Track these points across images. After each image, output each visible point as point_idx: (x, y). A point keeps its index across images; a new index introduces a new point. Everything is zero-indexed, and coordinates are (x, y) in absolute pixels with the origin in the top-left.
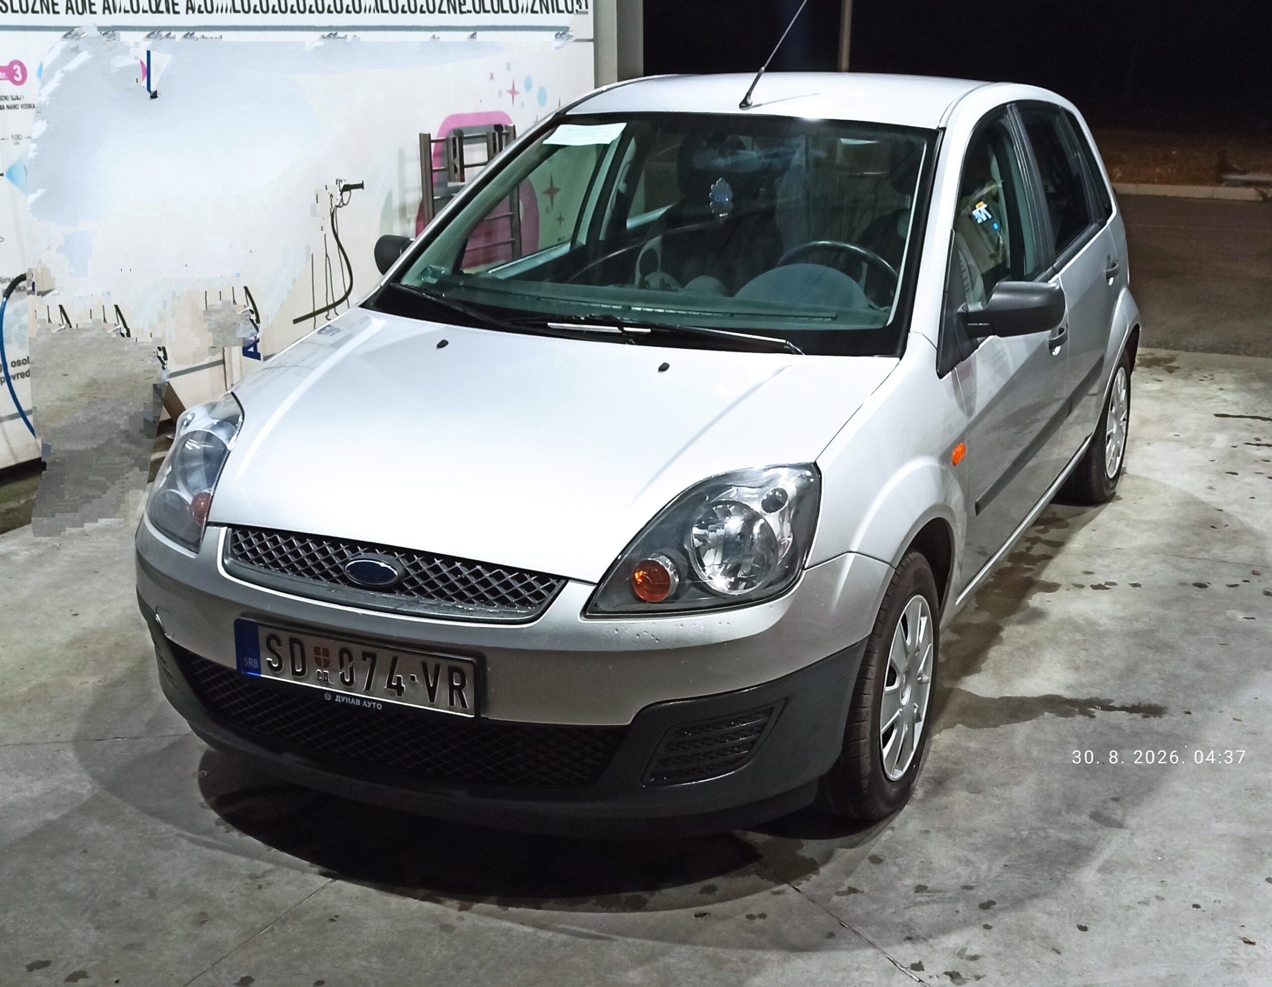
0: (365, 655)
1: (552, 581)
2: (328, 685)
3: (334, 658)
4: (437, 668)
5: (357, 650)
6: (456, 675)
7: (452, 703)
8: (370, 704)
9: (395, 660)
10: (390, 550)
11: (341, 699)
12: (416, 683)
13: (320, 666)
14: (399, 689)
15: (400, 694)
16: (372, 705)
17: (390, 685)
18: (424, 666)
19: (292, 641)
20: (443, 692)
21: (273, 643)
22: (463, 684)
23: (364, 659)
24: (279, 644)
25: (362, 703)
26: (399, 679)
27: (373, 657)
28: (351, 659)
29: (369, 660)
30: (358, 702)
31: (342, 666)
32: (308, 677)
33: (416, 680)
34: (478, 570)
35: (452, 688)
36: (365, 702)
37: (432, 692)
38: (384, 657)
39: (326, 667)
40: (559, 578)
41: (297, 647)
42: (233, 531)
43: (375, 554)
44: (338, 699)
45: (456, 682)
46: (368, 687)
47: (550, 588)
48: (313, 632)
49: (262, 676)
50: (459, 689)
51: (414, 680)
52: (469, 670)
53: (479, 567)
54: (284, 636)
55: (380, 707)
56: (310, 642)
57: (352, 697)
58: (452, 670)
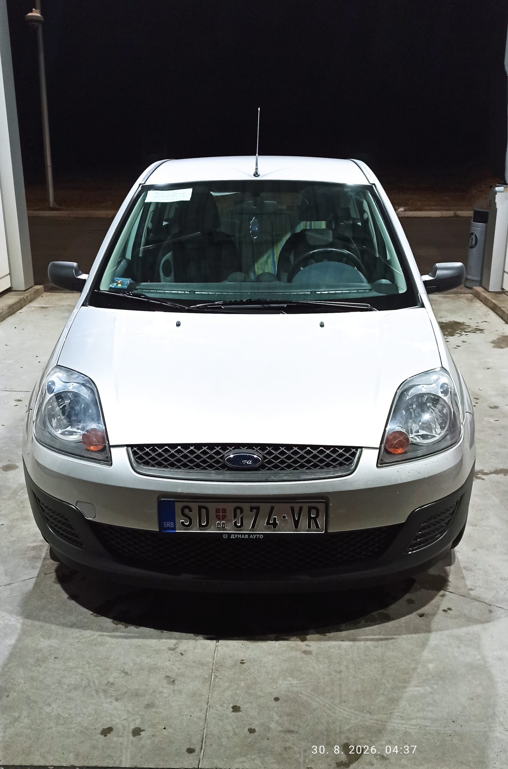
0: (252, 509)
1: (354, 450)
2: (224, 529)
3: (230, 513)
4: (301, 509)
5: (246, 506)
6: (313, 511)
7: (309, 527)
8: (255, 536)
9: (272, 508)
10: (250, 446)
11: (235, 536)
12: (286, 519)
13: (219, 519)
14: (275, 525)
15: (275, 527)
16: (257, 536)
17: (268, 523)
18: (292, 509)
19: (200, 508)
20: (304, 522)
21: (187, 511)
22: (317, 515)
23: (251, 511)
24: (190, 510)
25: (249, 536)
26: (275, 519)
27: (258, 509)
28: (242, 512)
29: (255, 511)
30: (247, 536)
31: (235, 517)
32: (210, 527)
33: (286, 518)
34: (309, 450)
35: (310, 518)
36: (251, 535)
37: (296, 523)
38: (265, 508)
39: (223, 519)
40: (357, 448)
41: (204, 511)
42: (132, 449)
43: (240, 450)
44: (232, 537)
45: (312, 515)
46: (253, 527)
47: (354, 454)
48: (216, 500)
49: (176, 531)
50: (315, 519)
51: (285, 518)
52: (322, 507)
53: (309, 448)
54: (194, 506)
55: (262, 537)
56: (212, 507)
57: (242, 534)
58: (310, 509)
